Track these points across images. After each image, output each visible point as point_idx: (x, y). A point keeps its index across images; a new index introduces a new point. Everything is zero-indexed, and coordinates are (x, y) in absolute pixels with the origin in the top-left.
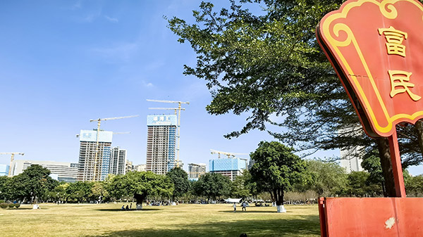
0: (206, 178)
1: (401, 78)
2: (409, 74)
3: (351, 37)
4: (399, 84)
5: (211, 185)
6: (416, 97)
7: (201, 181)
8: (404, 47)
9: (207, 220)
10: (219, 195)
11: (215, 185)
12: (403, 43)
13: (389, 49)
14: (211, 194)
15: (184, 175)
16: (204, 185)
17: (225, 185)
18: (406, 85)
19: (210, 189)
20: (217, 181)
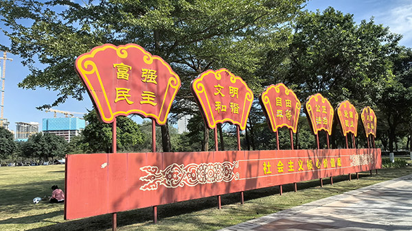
0: (37, 139)
1: (123, 92)
2: (128, 90)
3: (95, 69)
4: (121, 95)
5: (42, 146)
6: (130, 102)
7: (31, 142)
8: (128, 75)
9: (31, 180)
10: (52, 156)
11: (47, 146)
12: (128, 73)
13: (118, 75)
14: (42, 155)
15: (9, 135)
16: (34, 146)
17: (59, 145)
18: (125, 96)
19: (41, 150)
20: (50, 141)
